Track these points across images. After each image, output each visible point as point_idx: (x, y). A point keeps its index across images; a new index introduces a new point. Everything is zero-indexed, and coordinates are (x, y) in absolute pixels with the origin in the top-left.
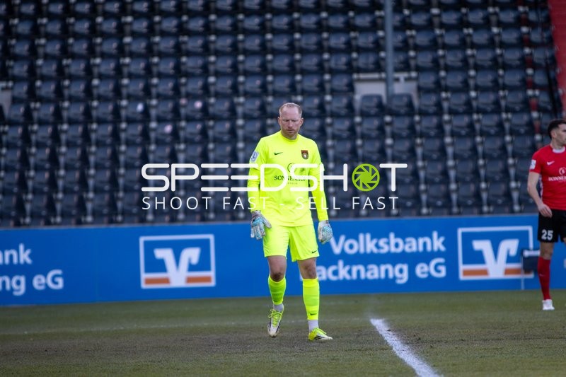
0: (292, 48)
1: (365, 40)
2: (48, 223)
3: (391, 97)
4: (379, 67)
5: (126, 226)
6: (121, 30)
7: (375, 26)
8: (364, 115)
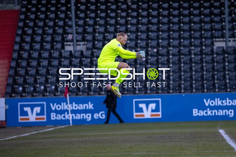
0: (190, 29)
1: (217, 26)
2: (99, 94)
3: (227, 47)
4: (223, 36)
5: (128, 95)
6: (127, 23)
7: (222, 21)
8: (217, 54)
